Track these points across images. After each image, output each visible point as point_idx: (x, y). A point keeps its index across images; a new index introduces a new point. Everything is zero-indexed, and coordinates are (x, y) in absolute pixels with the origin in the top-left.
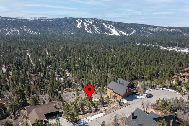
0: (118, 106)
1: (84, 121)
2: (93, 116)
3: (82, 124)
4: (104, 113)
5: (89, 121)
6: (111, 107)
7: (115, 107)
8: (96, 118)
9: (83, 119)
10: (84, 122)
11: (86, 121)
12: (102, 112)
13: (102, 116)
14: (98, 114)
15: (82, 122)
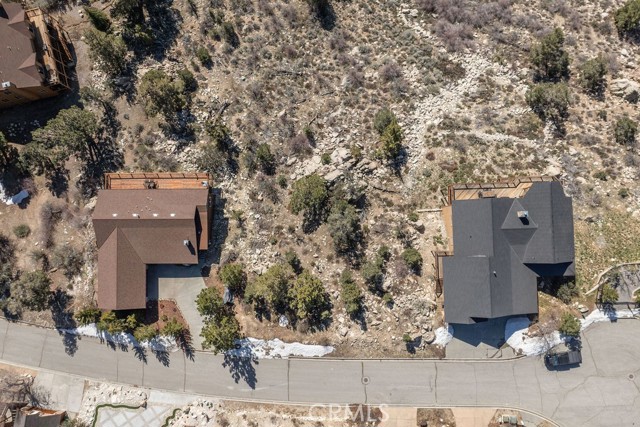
0: (398, 344)
1: (253, 346)
2: (290, 342)
3: (243, 354)
4: (331, 349)
5: (267, 354)
6: (370, 340)
7: (384, 344)
8: (297, 353)
9: (252, 339)
10: (253, 351)
11: (260, 348)
12: (325, 343)
13: (316, 357)
14: (309, 344)
15: (247, 347)
